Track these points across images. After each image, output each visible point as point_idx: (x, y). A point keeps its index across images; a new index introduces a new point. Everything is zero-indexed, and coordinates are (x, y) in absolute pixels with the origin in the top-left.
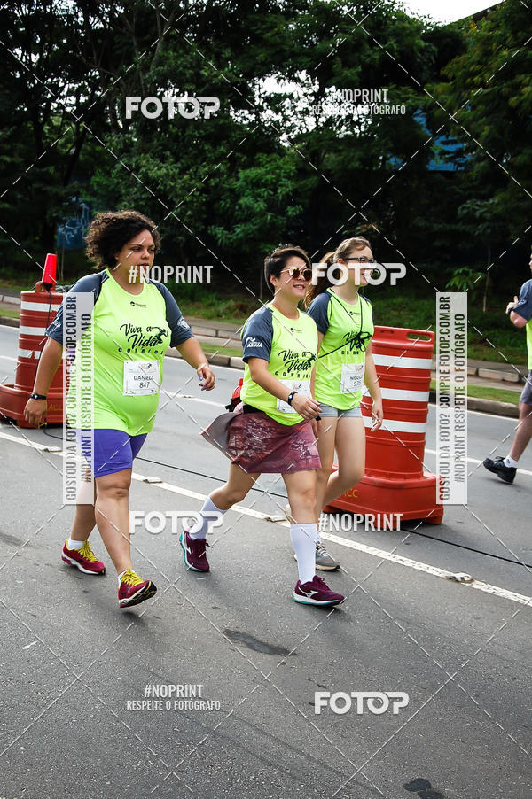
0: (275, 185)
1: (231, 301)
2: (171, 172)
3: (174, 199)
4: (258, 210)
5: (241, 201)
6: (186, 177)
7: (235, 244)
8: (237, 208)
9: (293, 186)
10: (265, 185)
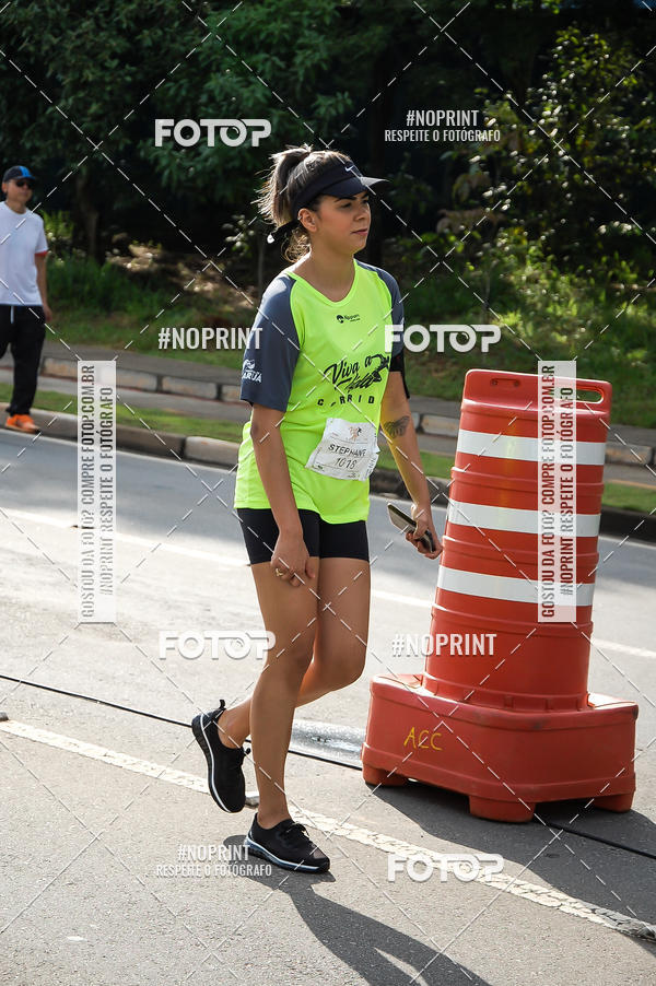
0: (288, 44)
1: (194, 310)
2: (51, 13)
3: (60, 77)
4: (250, 104)
5: (211, 85)
6: (87, 24)
7: (200, 183)
8: (204, 98)
9: (329, 49)
10: (267, 47)
